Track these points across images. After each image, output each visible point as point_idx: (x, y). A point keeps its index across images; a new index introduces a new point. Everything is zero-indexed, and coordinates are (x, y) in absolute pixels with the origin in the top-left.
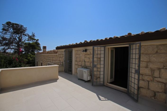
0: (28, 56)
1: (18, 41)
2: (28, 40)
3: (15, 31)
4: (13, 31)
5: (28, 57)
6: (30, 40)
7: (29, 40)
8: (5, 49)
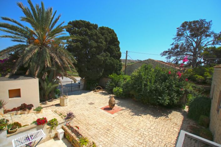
0: (206, 71)
1: (195, 47)
2: (213, 44)
3: (193, 34)
4: (191, 34)
5: (205, 73)
6: (217, 42)
7: (215, 42)
8: (177, 59)
